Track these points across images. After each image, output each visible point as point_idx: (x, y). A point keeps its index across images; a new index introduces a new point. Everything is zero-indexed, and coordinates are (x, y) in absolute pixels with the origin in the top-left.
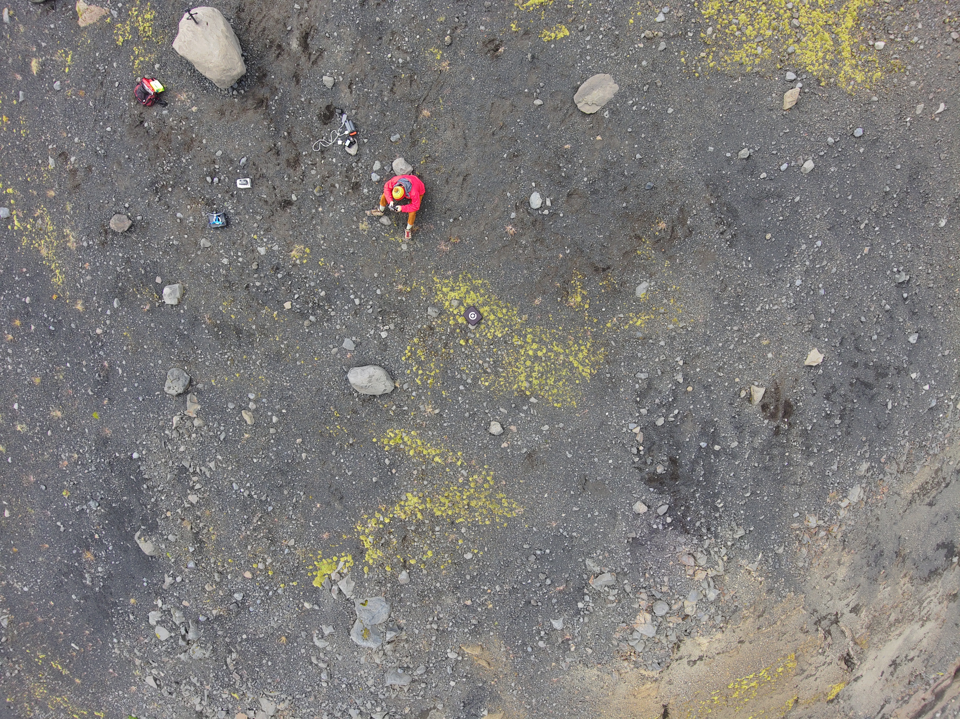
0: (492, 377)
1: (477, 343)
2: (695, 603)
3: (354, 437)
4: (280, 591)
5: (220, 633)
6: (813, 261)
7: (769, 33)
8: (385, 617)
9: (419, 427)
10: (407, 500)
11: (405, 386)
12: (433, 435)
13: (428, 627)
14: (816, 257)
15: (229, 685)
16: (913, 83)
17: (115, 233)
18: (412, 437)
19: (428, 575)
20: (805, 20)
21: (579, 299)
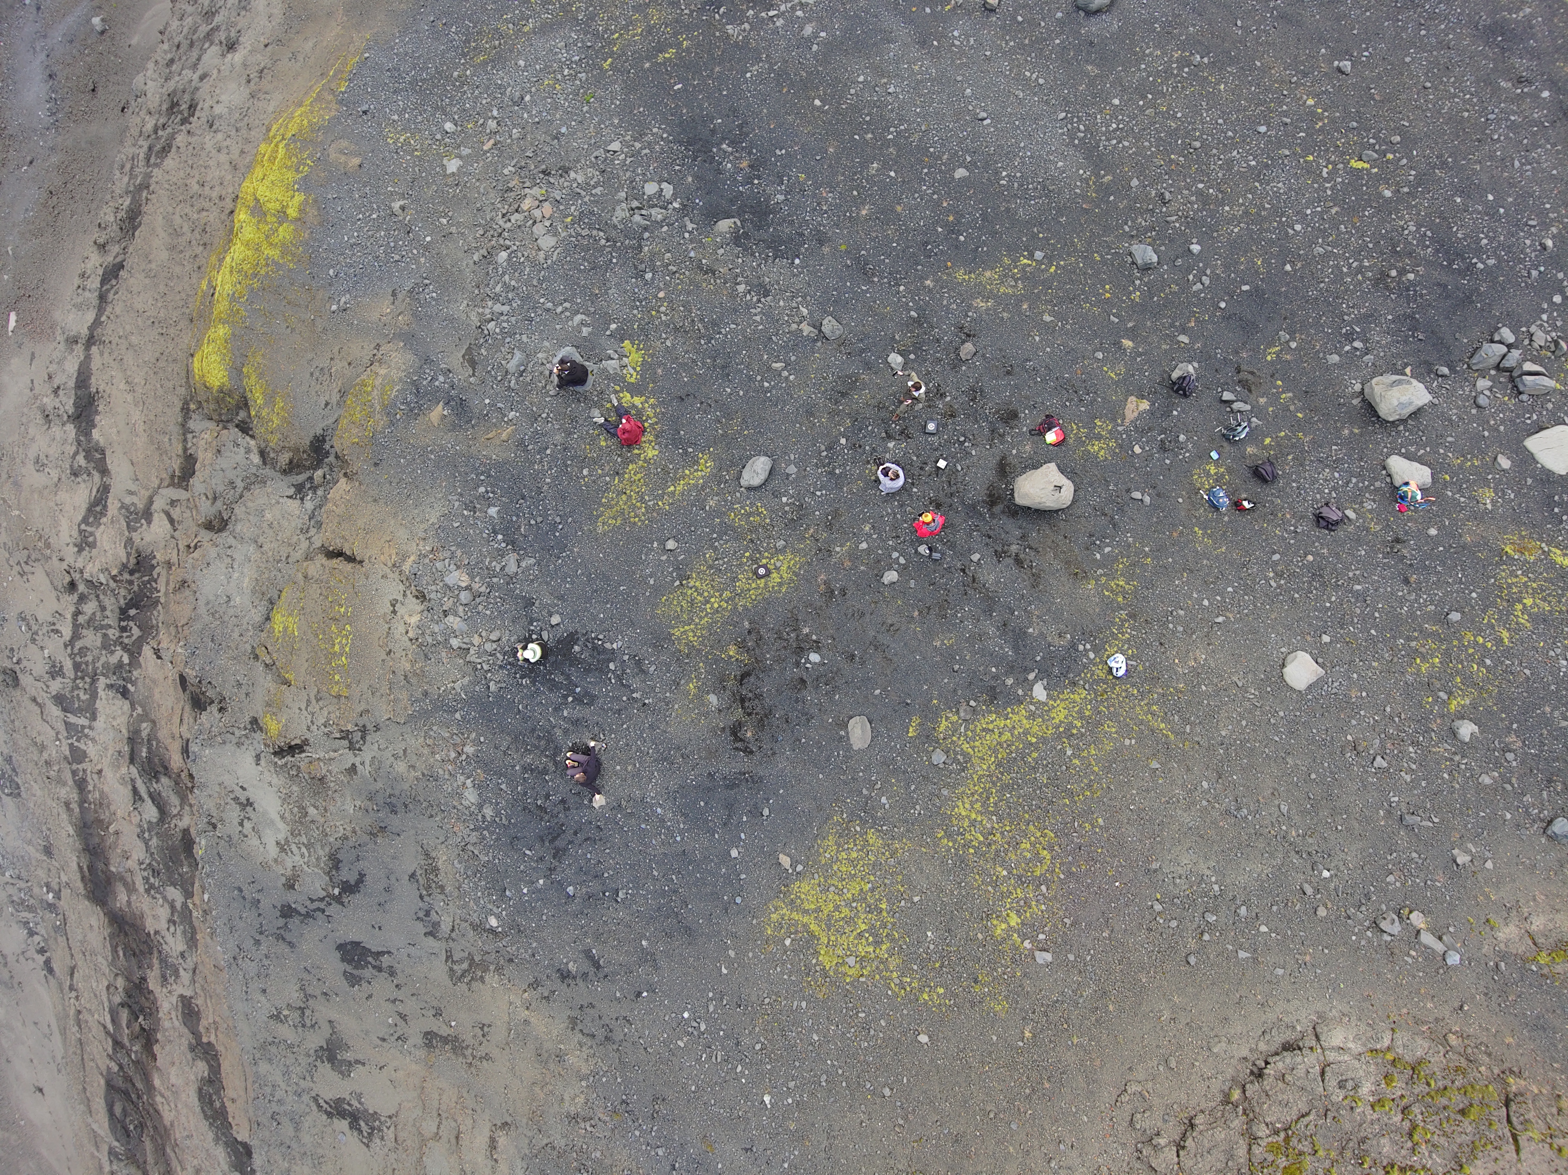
0: (711, 562)
1: (741, 565)
2: (455, 627)
3: (722, 435)
4: (635, 312)
5: (627, 242)
6: (668, 828)
7: (835, 868)
9: (703, 488)
10: (653, 448)
12: (691, 494)
14: (670, 834)
15: (580, 220)
16: (751, 955)
17: (963, 342)
18: (698, 479)
20: (830, 896)
21: (731, 653)
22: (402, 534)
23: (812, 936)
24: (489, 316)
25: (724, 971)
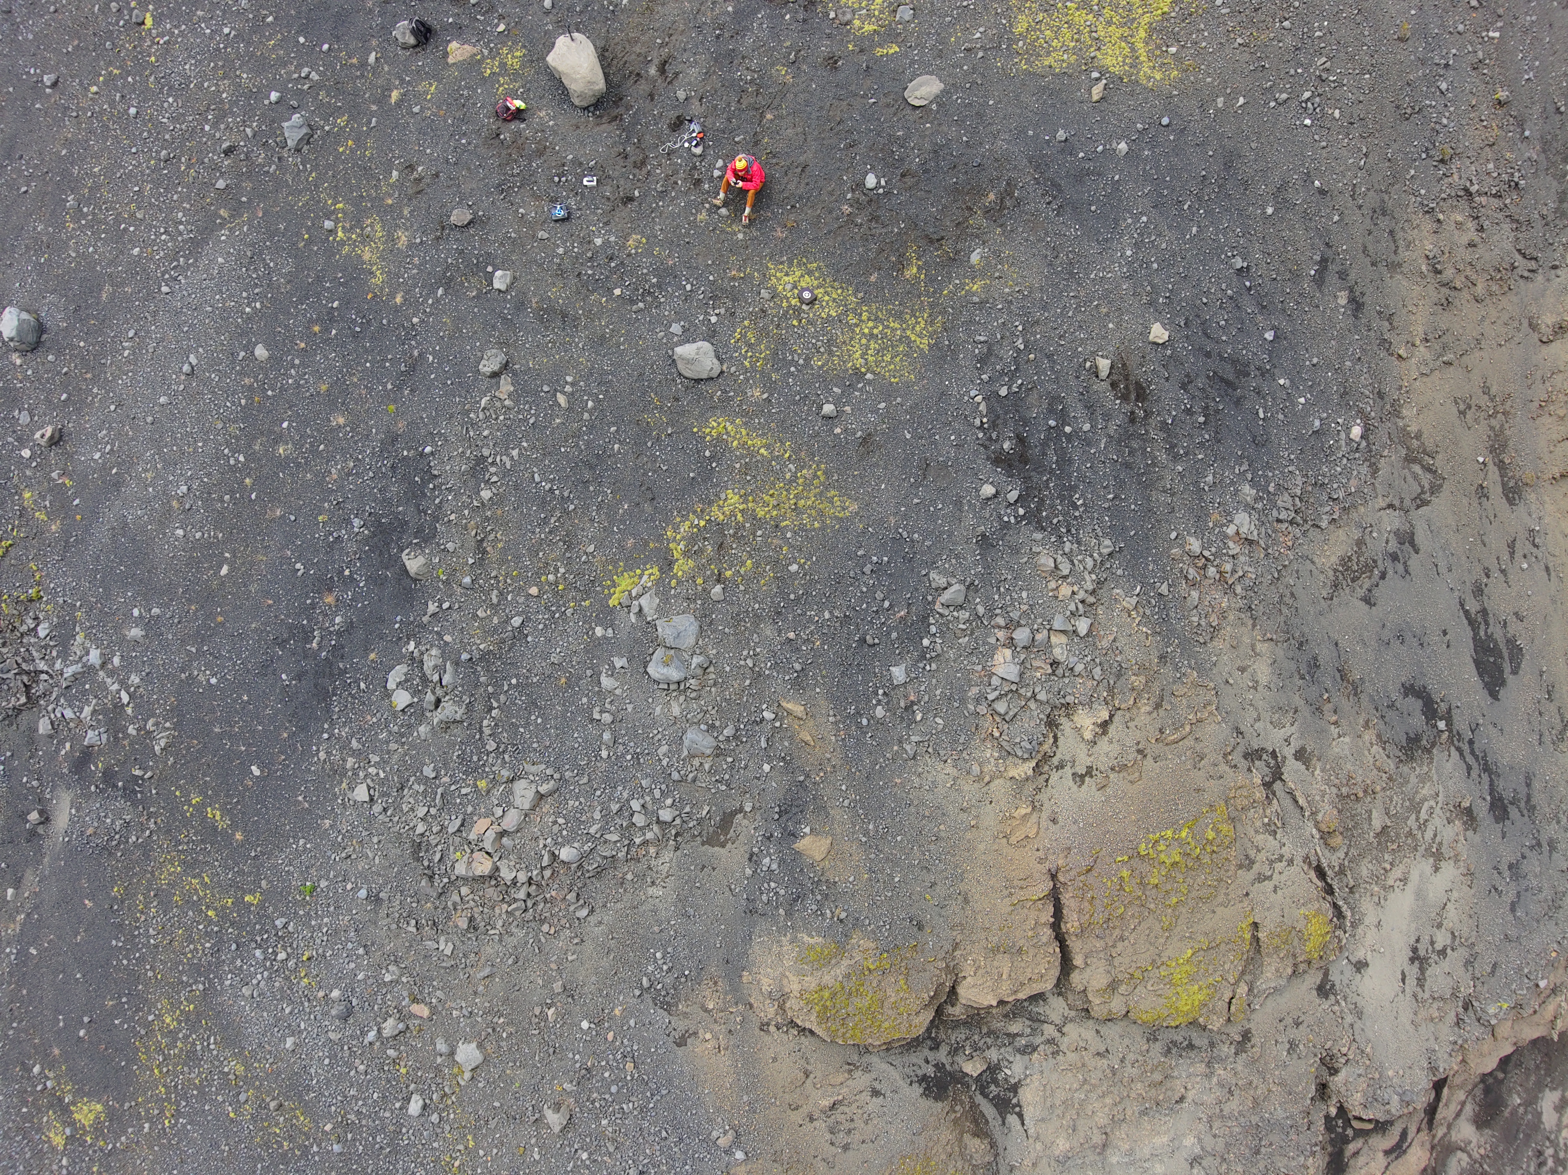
0: (825, 356)
1: (811, 323)
3: (673, 426)
4: (568, 613)
5: (483, 678)
6: (1142, 235)
7: (1072, 44)
8: (691, 641)
9: (744, 415)
10: (726, 499)
11: (733, 369)
12: (759, 423)
13: (742, 663)
14: (1145, 230)
15: (477, 767)
16: (1209, 80)
18: (737, 426)
19: (746, 591)
20: (1103, 34)
21: (915, 271)
22: (989, 817)
23: (1151, 30)
24: (655, 828)
25: (1241, 100)
